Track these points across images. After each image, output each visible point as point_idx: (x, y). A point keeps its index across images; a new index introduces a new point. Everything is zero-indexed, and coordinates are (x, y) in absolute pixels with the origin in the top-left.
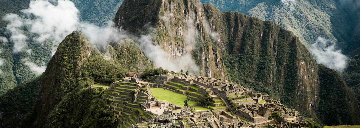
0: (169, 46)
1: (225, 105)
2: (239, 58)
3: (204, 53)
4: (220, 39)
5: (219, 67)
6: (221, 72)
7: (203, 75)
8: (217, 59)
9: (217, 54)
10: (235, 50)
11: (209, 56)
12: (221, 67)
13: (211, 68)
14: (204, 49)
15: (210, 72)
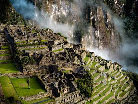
0: (52, 5)
1: (11, 52)
2: (135, 20)
3: (92, 13)
4: (116, 1)
5: (109, 27)
6: (111, 32)
7: (90, 34)
8: (107, 19)
9: (107, 14)
10: (131, 12)
11: (98, 16)
12: (111, 27)
13: (99, 27)
14: (93, 9)
15: (98, 31)
